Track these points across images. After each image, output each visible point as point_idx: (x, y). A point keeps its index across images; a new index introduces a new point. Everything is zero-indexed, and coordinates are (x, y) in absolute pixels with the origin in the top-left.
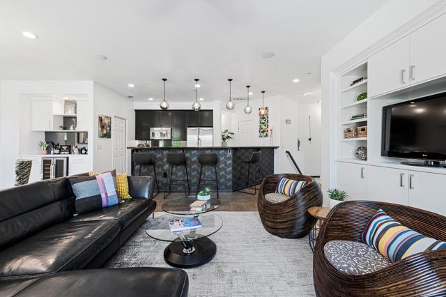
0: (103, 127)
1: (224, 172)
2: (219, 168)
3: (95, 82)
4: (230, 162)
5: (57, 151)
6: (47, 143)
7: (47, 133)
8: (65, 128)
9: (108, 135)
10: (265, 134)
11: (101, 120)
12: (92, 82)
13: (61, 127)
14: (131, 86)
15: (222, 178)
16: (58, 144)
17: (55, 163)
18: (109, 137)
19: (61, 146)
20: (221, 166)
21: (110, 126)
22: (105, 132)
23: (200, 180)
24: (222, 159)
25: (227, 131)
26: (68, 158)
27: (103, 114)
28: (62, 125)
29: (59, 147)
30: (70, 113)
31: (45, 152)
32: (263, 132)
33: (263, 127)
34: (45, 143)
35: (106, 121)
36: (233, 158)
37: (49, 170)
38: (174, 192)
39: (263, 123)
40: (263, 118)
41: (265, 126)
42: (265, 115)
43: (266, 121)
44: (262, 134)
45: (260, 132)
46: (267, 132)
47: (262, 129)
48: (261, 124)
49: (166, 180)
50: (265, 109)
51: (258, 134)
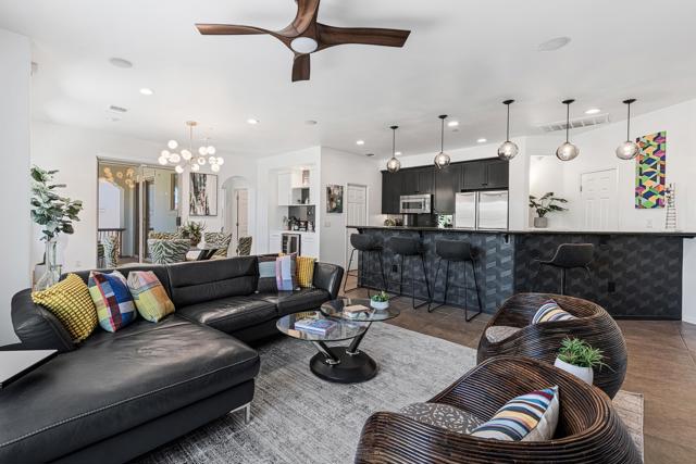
0: (331, 200)
1: (494, 277)
2: (484, 269)
3: (322, 147)
4: (508, 259)
5: (296, 227)
6: (290, 218)
7: (290, 207)
8: (302, 202)
9: (339, 209)
10: (653, 200)
11: (329, 191)
12: (319, 147)
13: (299, 201)
14: (360, 143)
15: (490, 288)
16: (298, 219)
17: (291, 238)
18: (341, 211)
20: (488, 266)
21: (341, 198)
22: (334, 205)
23: (447, 285)
24: (491, 252)
25: (552, 194)
26: (300, 235)
27: (332, 182)
28: (301, 199)
29: (299, 223)
30: (305, 185)
31: (287, 228)
32: (648, 195)
33: (648, 182)
34: (288, 218)
35: (336, 192)
36: (515, 254)
38: (408, 296)
39: (648, 174)
40: (649, 161)
41: (654, 179)
42: (654, 153)
43: (659, 166)
44: (644, 200)
45: (637, 194)
46: (659, 196)
47: (644, 187)
48: (641, 174)
49: (396, 276)
50: (655, 139)
51: (633, 201)
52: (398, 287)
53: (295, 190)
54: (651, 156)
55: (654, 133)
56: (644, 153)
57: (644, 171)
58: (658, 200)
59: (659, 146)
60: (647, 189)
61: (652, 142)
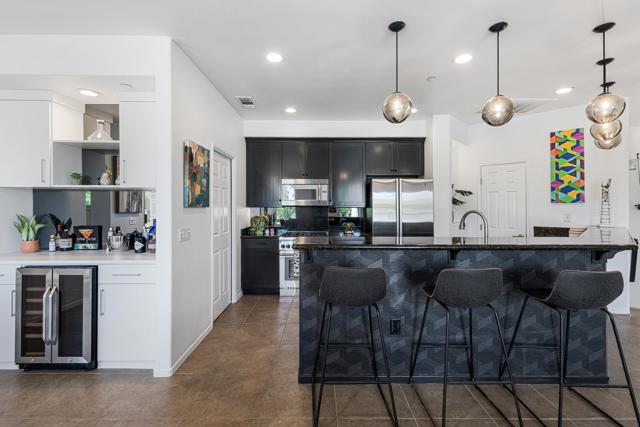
0: (193, 177)
5: (65, 243)
6: (38, 220)
7: (37, 192)
8: (86, 180)
9: (203, 200)
10: (573, 195)
11: (189, 155)
12: (167, 40)
13: (75, 176)
14: (274, 58)
16: (70, 221)
17: (57, 285)
18: (207, 204)
19: (77, 228)
21: (207, 175)
22: (198, 190)
26: (95, 270)
28: (80, 172)
29: (71, 232)
30: (101, 137)
31: (31, 245)
32: (566, 190)
33: (566, 178)
34: (32, 221)
35: (200, 161)
37: (39, 306)
39: (567, 169)
40: (567, 156)
41: (574, 174)
42: (572, 148)
43: (578, 162)
44: (561, 195)
45: (553, 189)
46: (580, 191)
47: (562, 182)
48: (557, 169)
49: (396, 343)
50: (572, 135)
51: (548, 194)
52: (404, 366)
53: (61, 147)
54: (570, 151)
55: (573, 128)
56: (561, 148)
57: (560, 166)
58: (578, 195)
59: (578, 142)
60: (566, 184)
61: (569, 138)
